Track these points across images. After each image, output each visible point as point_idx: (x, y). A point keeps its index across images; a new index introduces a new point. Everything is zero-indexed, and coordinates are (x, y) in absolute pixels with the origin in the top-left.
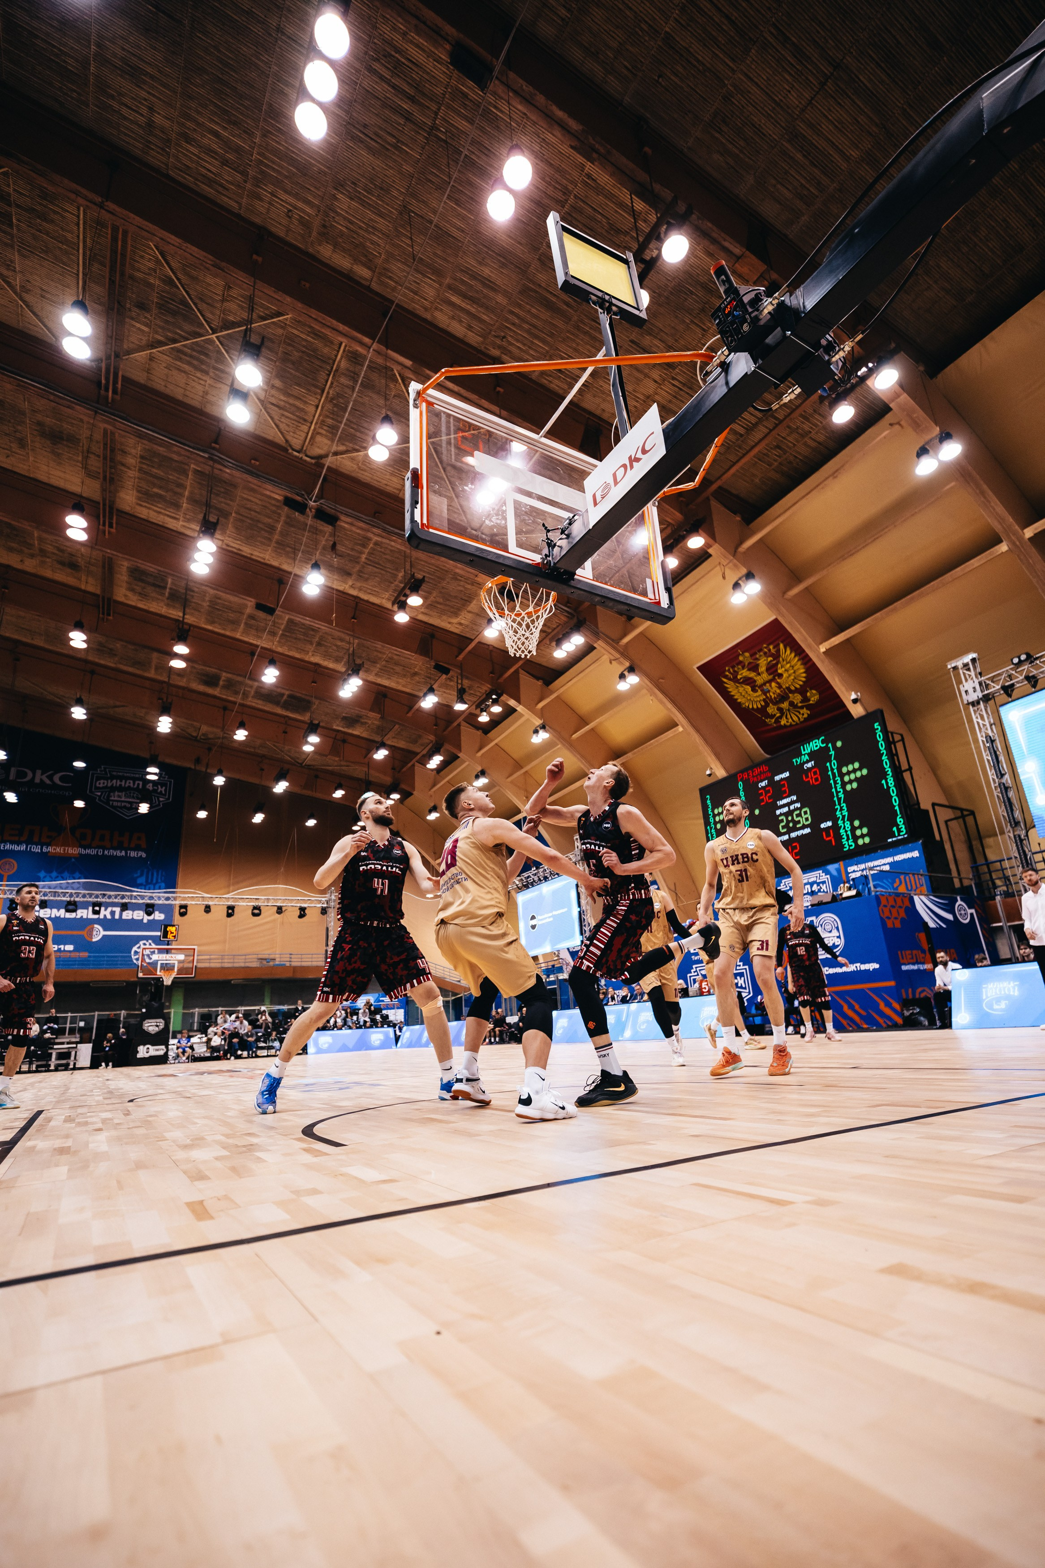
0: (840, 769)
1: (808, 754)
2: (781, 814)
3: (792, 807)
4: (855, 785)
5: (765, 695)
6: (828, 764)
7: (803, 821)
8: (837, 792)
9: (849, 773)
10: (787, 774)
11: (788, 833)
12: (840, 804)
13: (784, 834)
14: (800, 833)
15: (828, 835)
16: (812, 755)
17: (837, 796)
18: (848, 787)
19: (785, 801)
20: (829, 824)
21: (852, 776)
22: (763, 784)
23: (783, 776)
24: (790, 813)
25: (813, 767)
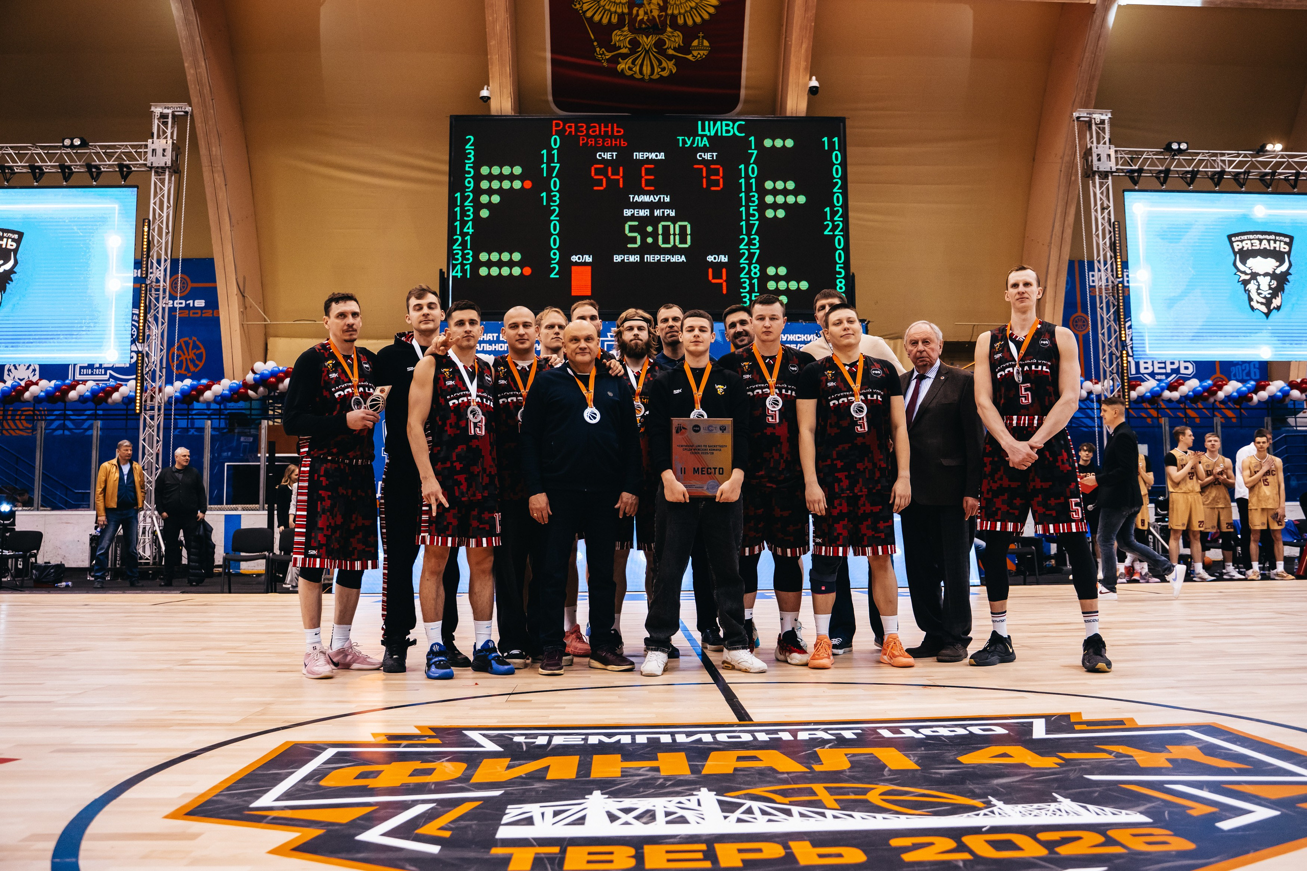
0: (760, 181)
1: (709, 138)
2: (632, 218)
3: (657, 213)
4: (781, 214)
5: (630, 9)
6: (742, 166)
7: (674, 241)
8: (749, 215)
9: (775, 192)
10: (661, 156)
11: (642, 251)
12: (749, 234)
13: (633, 252)
14: (665, 258)
15: (718, 275)
16: (716, 142)
17: (747, 220)
18: (770, 214)
19: (646, 199)
20: (724, 259)
21: (780, 199)
22: (607, 156)
23: (652, 156)
24: (653, 221)
25: (712, 162)
